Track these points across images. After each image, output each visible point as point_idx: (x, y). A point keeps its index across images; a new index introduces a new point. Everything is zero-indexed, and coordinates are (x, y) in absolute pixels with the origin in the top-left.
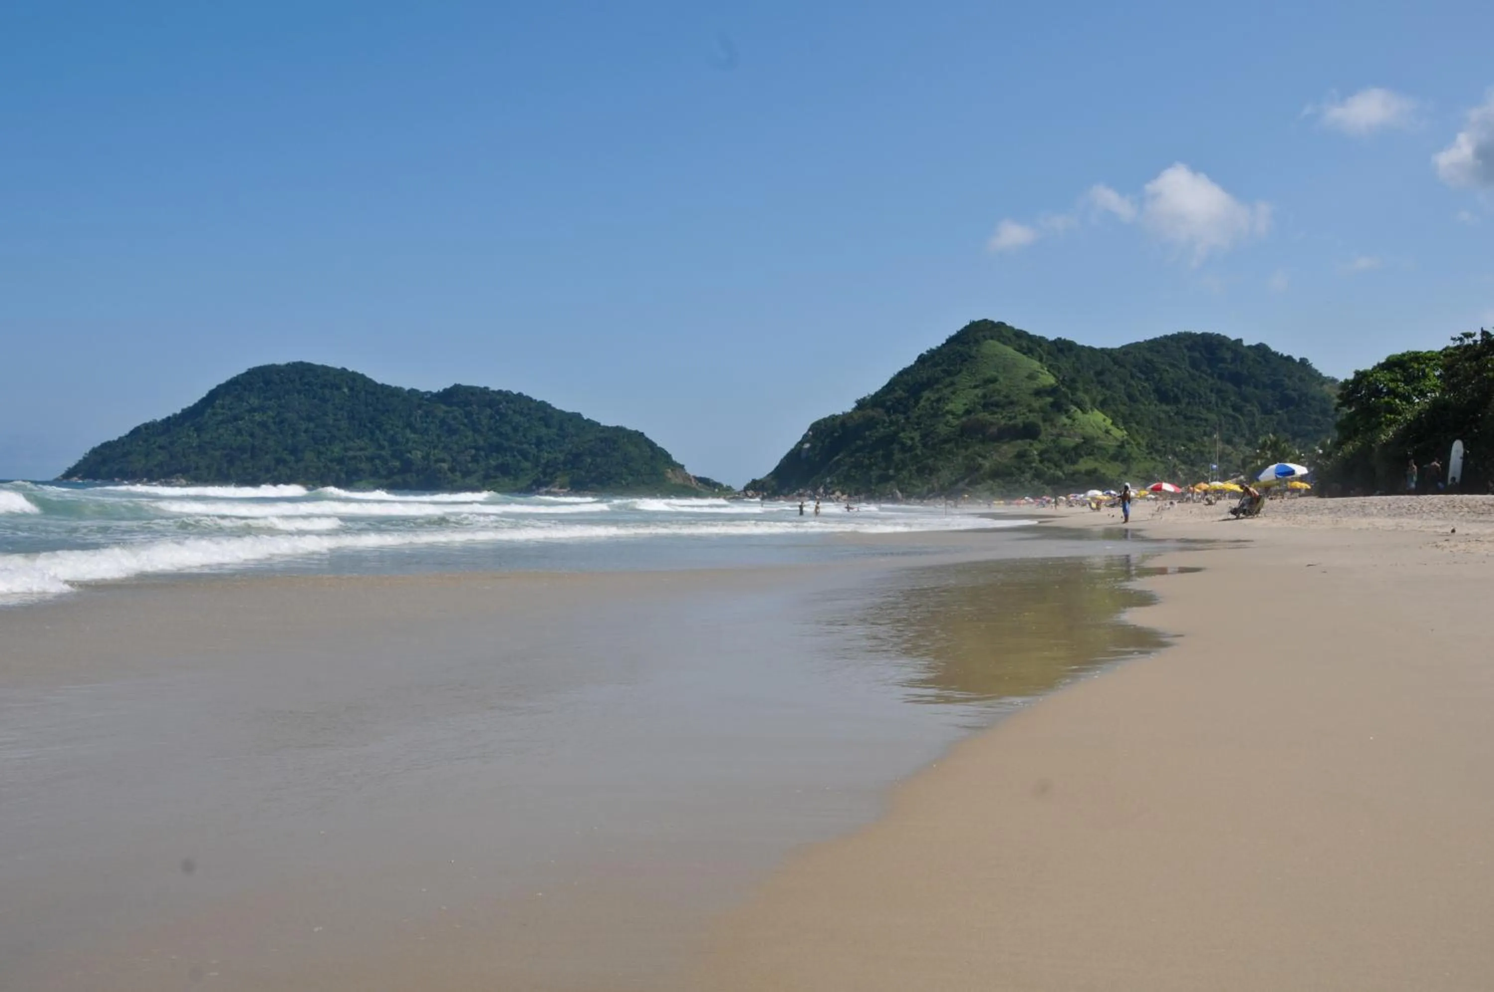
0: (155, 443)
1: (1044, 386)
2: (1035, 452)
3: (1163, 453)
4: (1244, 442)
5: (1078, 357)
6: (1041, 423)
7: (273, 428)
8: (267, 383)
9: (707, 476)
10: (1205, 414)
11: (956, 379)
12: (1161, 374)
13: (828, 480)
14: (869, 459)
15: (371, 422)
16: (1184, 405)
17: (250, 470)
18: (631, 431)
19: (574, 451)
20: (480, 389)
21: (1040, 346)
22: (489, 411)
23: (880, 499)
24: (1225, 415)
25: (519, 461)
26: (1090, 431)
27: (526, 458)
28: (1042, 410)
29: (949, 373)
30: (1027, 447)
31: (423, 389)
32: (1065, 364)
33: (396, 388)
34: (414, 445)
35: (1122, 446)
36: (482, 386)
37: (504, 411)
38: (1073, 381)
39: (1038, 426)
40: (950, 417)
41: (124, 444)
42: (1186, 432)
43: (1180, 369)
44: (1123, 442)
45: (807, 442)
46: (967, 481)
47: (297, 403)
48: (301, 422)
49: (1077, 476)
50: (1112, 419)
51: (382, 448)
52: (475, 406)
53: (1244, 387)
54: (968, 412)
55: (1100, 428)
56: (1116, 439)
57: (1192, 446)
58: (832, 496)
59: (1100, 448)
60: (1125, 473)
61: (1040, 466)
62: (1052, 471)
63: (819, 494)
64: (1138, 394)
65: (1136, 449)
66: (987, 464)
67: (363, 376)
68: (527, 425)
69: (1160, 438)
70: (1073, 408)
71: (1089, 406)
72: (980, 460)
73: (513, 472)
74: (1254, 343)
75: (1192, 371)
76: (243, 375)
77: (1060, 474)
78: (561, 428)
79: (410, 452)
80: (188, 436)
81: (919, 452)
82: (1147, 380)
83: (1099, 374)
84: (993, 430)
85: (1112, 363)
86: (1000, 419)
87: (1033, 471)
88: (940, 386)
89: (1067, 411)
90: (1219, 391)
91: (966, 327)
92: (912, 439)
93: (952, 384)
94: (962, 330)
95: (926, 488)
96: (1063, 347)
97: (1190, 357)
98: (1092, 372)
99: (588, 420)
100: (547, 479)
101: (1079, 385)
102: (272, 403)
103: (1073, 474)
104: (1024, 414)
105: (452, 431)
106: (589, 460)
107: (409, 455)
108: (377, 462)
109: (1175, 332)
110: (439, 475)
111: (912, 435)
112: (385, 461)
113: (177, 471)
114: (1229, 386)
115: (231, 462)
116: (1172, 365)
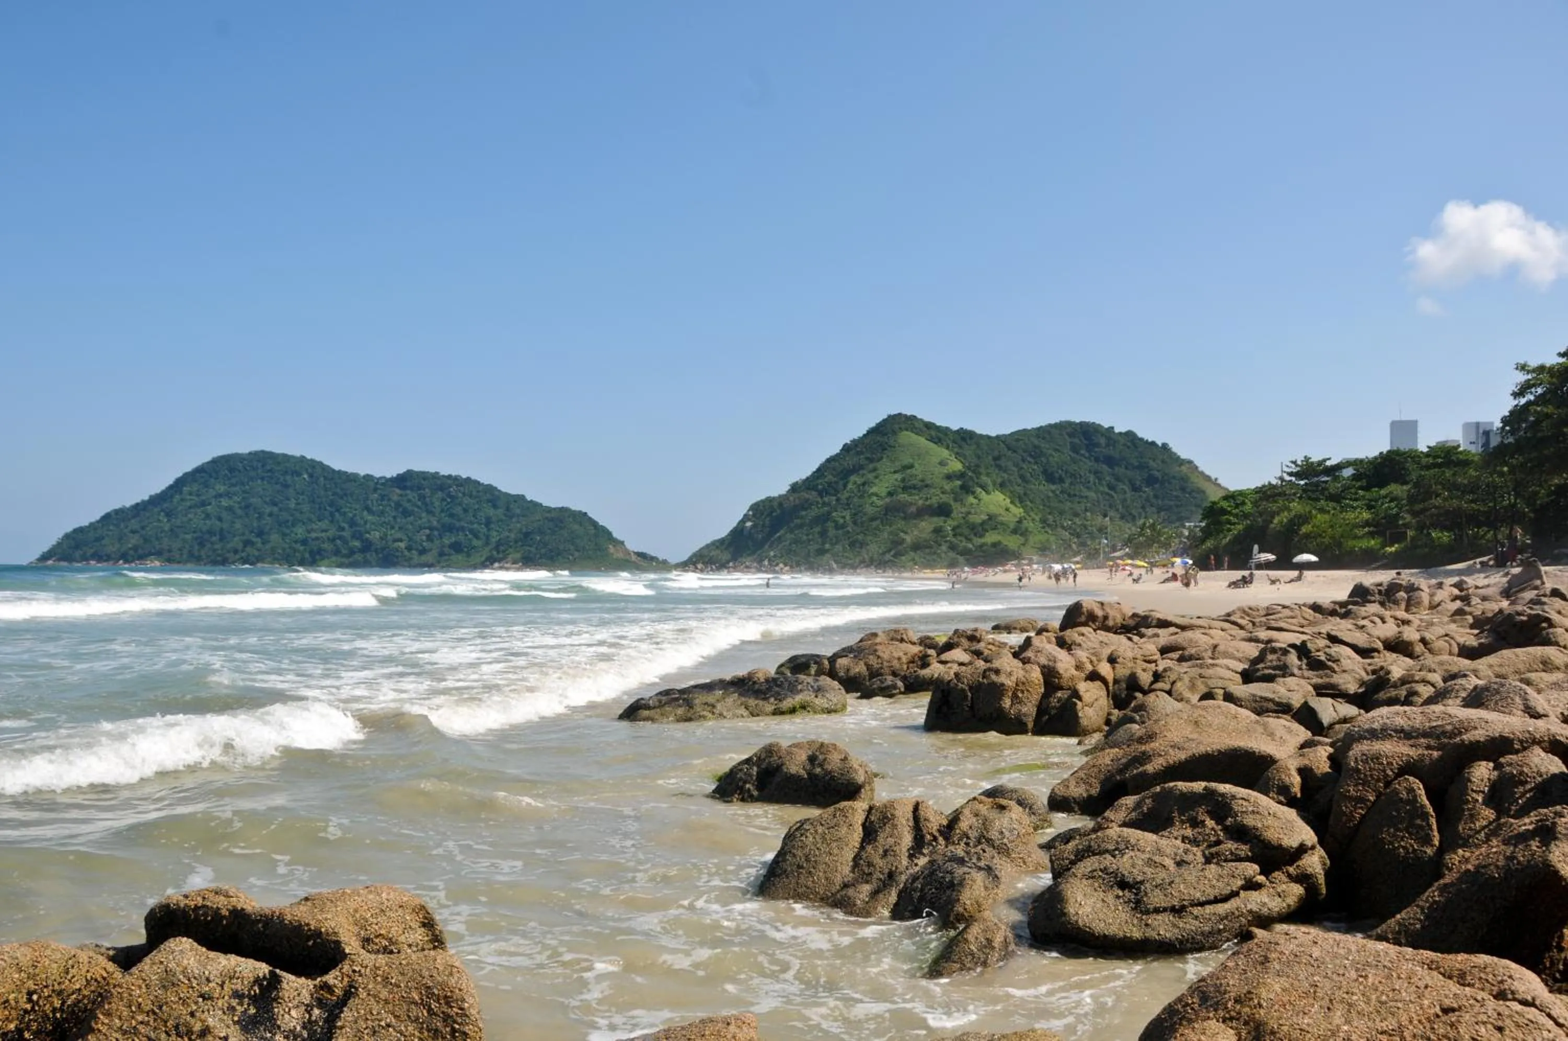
0: (127, 527)
1: (954, 472)
2: (949, 528)
3: (1053, 527)
4: (1118, 516)
5: (978, 445)
6: (952, 503)
7: (239, 512)
8: (231, 470)
9: (644, 551)
10: (1086, 493)
11: (878, 465)
12: (1048, 459)
13: (772, 554)
14: (807, 535)
15: (330, 506)
16: (1067, 485)
17: (220, 552)
18: (575, 511)
19: (524, 530)
20: (431, 474)
21: (946, 435)
22: (440, 494)
23: (818, 570)
24: (1102, 493)
25: (470, 540)
26: (993, 509)
27: (477, 537)
28: (953, 491)
29: (871, 460)
30: (942, 524)
31: (377, 474)
32: (969, 451)
33: (352, 474)
34: (373, 527)
35: (1020, 522)
36: (432, 470)
37: (453, 494)
38: (977, 466)
39: (951, 506)
40: (875, 498)
41: (95, 529)
42: (1071, 509)
43: (1063, 453)
44: (1020, 518)
45: (749, 520)
46: (892, 553)
47: (260, 489)
48: (266, 506)
49: (985, 548)
50: (1010, 498)
51: (343, 529)
52: (427, 490)
53: (1116, 469)
54: (890, 494)
55: (1002, 507)
56: (1015, 515)
57: (1077, 520)
58: (777, 568)
59: (1002, 524)
60: (1024, 545)
61: (953, 539)
62: (964, 544)
63: (764, 566)
64: (1029, 475)
65: (1031, 524)
66: (908, 539)
67: (321, 463)
68: (476, 507)
69: (1050, 514)
70: (979, 490)
71: (991, 488)
72: (902, 534)
73: (466, 550)
74: (1123, 430)
75: (1073, 455)
76: (208, 463)
77: (970, 546)
78: (508, 509)
79: (369, 533)
80: (159, 521)
81: (849, 529)
82: (1036, 463)
83: (996, 459)
84: (913, 509)
85: (1006, 449)
86: (917, 500)
87: (948, 544)
88: (865, 472)
89: (973, 493)
90: (1096, 473)
91: (884, 420)
92: (844, 517)
93: (875, 470)
94: (880, 423)
95: (857, 561)
96: (965, 437)
97: (1071, 443)
98: (990, 458)
99: (531, 501)
100: (501, 556)
101: (982, 470)
102: (237, 488)
103: (981, 546)
104: (938, 495)
105: (406, 513)
106: (538, 538)
107: (368, 535)
108: (338, 542)
109: (1058, 421)
110: (397, 554)
111: (844, 514)
112: (345, 542)
113: (151, 554)
114: (1105, 468)
115: (202, 545)
116: (1056, 450)
